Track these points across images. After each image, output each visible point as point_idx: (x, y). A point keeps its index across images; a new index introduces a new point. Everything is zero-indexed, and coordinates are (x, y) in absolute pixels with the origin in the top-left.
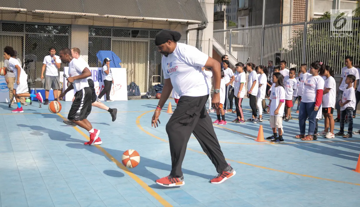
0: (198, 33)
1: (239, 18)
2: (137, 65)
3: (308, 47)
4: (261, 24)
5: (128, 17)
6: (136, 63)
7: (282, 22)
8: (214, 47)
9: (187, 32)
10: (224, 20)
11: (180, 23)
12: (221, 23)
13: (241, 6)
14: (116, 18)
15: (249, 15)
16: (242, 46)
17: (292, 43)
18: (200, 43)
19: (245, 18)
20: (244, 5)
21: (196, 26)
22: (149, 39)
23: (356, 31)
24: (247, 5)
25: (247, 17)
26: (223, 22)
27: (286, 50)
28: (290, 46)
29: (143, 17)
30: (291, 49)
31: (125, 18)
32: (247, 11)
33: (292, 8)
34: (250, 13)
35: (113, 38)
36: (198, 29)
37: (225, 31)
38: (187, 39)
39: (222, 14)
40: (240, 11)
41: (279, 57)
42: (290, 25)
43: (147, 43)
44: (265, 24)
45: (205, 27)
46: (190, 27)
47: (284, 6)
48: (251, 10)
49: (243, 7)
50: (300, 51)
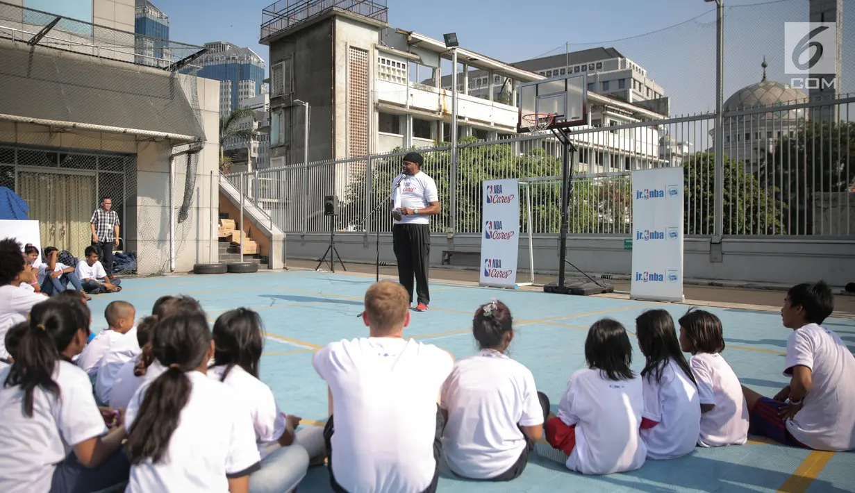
0: (189, 160)
1: (271, 159)
2: (73, 224)
3: (373, 197)
4: (303, 161)
5: (39, 120)
6: (72, 222)
7: (334, 158)
8: (220, 188)
9: (171, 158)
10: (248, 161)
11: (153, 139)
12: (244, 165)
13: (273, 141)
14: (22, 122)
15: (286, 154)
16: (277, 201)
17: (350, 193)
18: (193, 179)
19: (281, 160)
20: (277, 139)
21: (186, 147)
22: (98, 171)
23: (439, 174)
24: (283, 140)
25: (283, 158)
26: (247, 164)
27: (342, 203)
28: (347, 197)
29: (73, 123)
30: (349, 201)
31: (32, 123)
32: (283, 149)
33: (349, 144)
34: (288, 153)
35: (18, 168)
36: (189, 153)
37: (250, 174)
38: (170, 172)
39: (245, 152)
40: (272, 148)
41: (331, 202)
42: (345, 161)
43: (93, 178)
44: (310, 160)
45: (201, 148)
46: (175, 150)
47: (337, 141)
48: (288, 148)
49: (277, 142)
50: (363, 203)
